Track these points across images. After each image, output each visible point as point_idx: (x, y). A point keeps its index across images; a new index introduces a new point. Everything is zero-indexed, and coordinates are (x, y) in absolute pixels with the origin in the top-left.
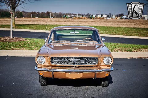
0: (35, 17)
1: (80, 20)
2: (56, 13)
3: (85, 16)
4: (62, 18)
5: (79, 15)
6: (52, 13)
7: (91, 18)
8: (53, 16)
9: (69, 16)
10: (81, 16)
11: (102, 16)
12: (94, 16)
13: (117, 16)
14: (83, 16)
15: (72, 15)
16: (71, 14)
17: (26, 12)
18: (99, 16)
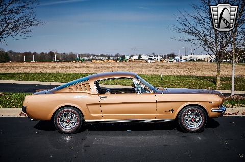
0: (29, 61)
1: (104, 64)
2: (64, 53)
3: (112, 58)
4: (74, 62)
5: (102, 56)
6: (57, 54)
7: (121, 61)
8: (60, 58)
9: (86, 58)
10: (106, 58)
11: (140, 57)
12: (127, 58)
13: (165, 57)
14: (109, 59)
15: (92, 57)
16: (90, 55)
17: (15, 53)
18: (136, 57)
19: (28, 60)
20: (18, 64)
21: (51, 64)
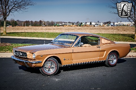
1: (70, 28)
2: (48, 21)
3: (75, 24)
4: (54, 26)
5: (69, 23)
6: (44, 21)
7: (80, 26)
8: (46, 24)
9: (60, 24)
10: (72, 24)
11: (91, 23)
12: (83, 24)
13: (105, 23)
15: (63, 24)
16: (62, 22)
17: (20, 21)
18: (88, 24)
19: (28, 25)
20: (22, 27)
21: (40, 27)
